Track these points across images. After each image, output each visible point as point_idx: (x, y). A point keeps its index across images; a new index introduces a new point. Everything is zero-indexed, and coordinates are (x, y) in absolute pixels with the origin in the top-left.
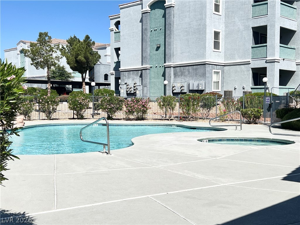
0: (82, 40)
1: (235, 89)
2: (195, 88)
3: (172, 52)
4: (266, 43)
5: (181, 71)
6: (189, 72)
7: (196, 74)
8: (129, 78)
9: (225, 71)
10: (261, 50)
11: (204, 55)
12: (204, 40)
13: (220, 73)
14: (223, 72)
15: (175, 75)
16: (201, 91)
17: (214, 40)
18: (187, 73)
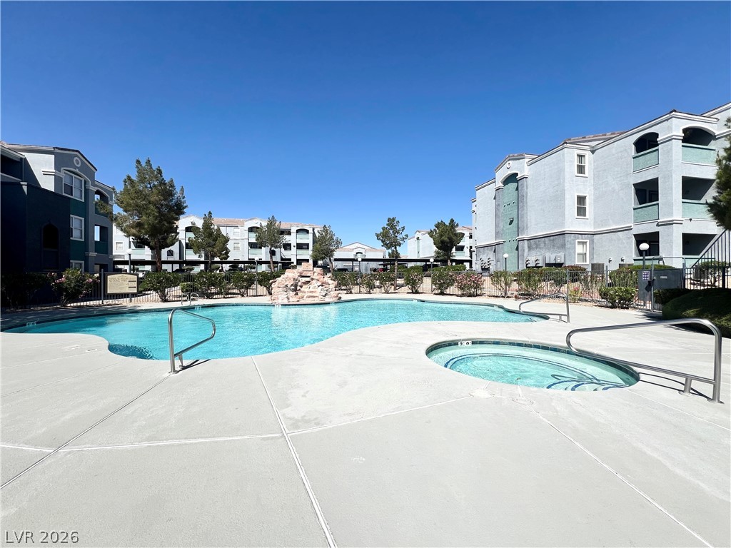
0: (447, 224)
1: (610, 261)
2: (552, 262)
3: (525, 225)
4: (658, 200)
5: (535, 243)
6: (545, 243)
7: (553, 246)
8: (484, 253)
9: (595, 241)
10: (649, 211)
11: (563, 224)
12: (562, 207)
13: (588, 244)
14: (592, 242)
15: (530, 248)
16: (560, 265)
17: (576, 206)
18: (542, 245)
